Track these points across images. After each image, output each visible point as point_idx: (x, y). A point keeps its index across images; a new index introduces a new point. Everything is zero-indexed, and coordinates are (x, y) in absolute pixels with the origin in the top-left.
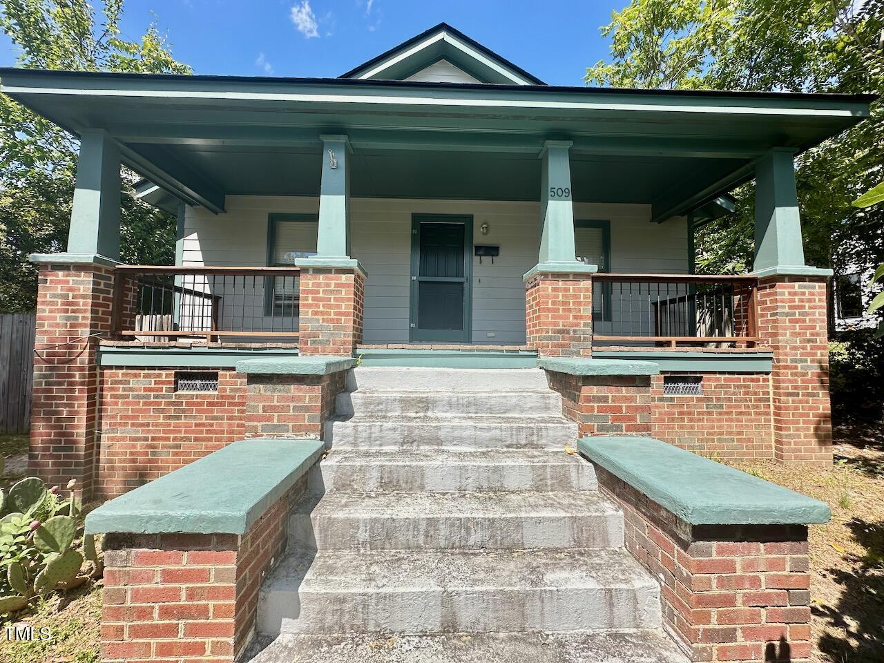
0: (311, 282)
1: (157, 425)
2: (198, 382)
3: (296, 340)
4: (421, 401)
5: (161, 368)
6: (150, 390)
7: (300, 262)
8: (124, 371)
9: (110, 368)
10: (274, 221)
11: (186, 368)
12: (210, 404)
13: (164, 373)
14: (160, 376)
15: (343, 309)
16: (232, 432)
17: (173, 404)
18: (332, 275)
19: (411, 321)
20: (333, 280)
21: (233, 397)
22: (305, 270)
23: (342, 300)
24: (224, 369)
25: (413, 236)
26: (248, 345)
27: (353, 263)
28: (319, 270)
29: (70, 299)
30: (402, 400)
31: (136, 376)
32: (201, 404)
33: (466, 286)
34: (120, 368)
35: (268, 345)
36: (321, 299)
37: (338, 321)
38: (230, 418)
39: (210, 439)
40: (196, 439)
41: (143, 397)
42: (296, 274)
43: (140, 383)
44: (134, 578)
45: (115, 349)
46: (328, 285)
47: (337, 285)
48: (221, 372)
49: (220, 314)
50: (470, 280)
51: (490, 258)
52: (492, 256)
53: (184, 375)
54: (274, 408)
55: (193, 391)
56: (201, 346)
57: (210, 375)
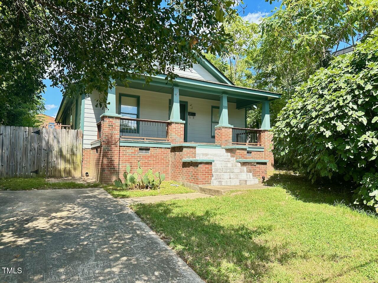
0: (174, 126)
1: (135, 162)
2: (144, 151)
3: (168, 140)
4: (206, 154)
5: (135, 147)
6: (133, 153)
8: (126, 147)
9: (122, 146)
11: (142, 147)
12: (148, 157)
13: (136, 148)
14: (135, 149)
15: (182, 133)
16: (154, 164)
17: (139, 157)
18: (179, 124)
21: (154, 155)
22: (173, 123)
23: (181, 131)
24: (152, 147)
25: (169, 107)
26: (159, 141)
27: (183, 122)
28: (176, 123)
29: (114, 127)
30: (202, 154)
31: (129, 149)
32: (146, 157)
34: (125, 146)
35: (163, 142)
36: (177, 130)
37: (181, 136)
38: (153, 161)
39: (148, 166)
40: (145, 166)
41: (131, 155)
43: (130, 150)
44: (202, 168)
45: (124, 141)
46: (178, 127)
47: (180, 127)
48: (151, 148)
50: (187, 124)
51: (192, 117)
53: (141, 149)
54: (188, 153)
55: (144, 153)
56: (147, 141)
57: (147, 149)
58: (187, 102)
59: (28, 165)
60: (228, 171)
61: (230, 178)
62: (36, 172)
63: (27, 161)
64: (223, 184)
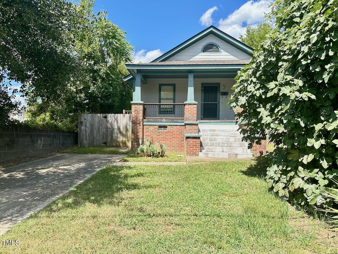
0: (187, 107)
1: (155, 137)
2: (163, 128)
3: (183, 119)
4: (213, 130)
5: (155, 125)
6: (153, 130)
7: (185, 103)
8: (148, 126)
9: (145, 125)
10: (160, 85)
11: (161, 125)
12: (165, 133)
13: (156, 126)
14: (155, 127)
15: (194, 113)
16: (171, 139)
17: (158, 133)
18: (192, 105)
19: (201, 115)
20: (192, 106)
21: (171, 131)
22: (186, 104)
23: (194, 110)
24: (169, 125)
25: (202, 90)
26: (174, 120)
27: (197, 103)
28: (189, 104)
29: (138, 111)
30: (210, 130)
31: (150, 127)
32: (164, 133)
33: (218, 104)
34: (147, 125)
35: (178, 120)
36: (190, 110)
37: (193, 115)
38: (170, 136)
39: (166, 140)
40: (163, 140)
41: (152, 131)
42: (185, 105)
43: (151, 128)
44: (190, 142)
45: (147, 121)
46: (191, 107)
47: (193, 107)
48: (168, 126)
49: (146, 113)
50: (219, 103)
52: (226, 95)
53: (160, 127)
54: (190, 129)
55: (162, 130)
56: (164, 120)
57: (165, 127)
58: (219, 84)
59: (101, 139)
60: (225, 145)
61: (223, 152)
62: (105, 143)
63: (100, 136)
64: (210, 156)
